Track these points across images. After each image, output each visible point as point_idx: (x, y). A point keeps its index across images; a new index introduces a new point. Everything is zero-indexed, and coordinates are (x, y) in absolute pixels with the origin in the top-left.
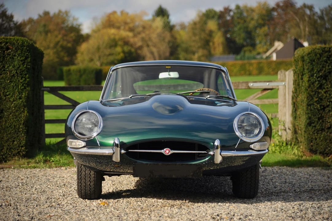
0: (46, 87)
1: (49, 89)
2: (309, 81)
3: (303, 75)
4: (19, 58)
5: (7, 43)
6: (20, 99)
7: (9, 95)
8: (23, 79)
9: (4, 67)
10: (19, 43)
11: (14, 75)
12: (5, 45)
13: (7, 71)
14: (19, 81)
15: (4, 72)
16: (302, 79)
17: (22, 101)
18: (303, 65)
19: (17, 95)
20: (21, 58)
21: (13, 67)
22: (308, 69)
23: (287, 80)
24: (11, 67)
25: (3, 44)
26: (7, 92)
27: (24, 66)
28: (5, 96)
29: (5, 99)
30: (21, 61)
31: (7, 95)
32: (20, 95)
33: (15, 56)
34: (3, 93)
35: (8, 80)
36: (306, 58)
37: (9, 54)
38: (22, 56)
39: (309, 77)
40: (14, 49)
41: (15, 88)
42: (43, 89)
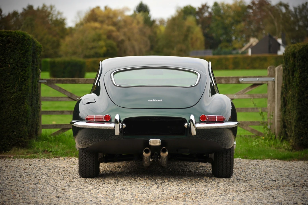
0: (42, 80)
1: (46, 81)
2: (300, 77)
3: (293, 71)
4: (19, 51)
5: (8, 36)
6: (20, 90)
7: (9, 87)
8: (24, 72)
9: (4, 59)
10: (20, 37)
11: (14, 68)
12: (6, 38)
13: (8, 63)
14: (19, 73)
15: (5, 64)
16: (293, 75)
17: (22, 93)
18: (294, 61)
19: (17, 87)
20: (21, 51)
21: (14, 60)
22: (299, 66)
23: (276, 76)
24: (11, 60)
25: (4, 37)
26: (8, 83)
27: (24, 59)
28: (5, 88)
29: (6, 90)
30: (22, 54)
31: (8, 87)
32: (20, 87)
33: (16, 49)
34: (4, 84)
35: (8, 72)
36: (297, 55)
37: (9, 48)
38: (23, 50)
39: (300, 73)
40: (15, 42)
41: (15, 80)
42: (40, 81)
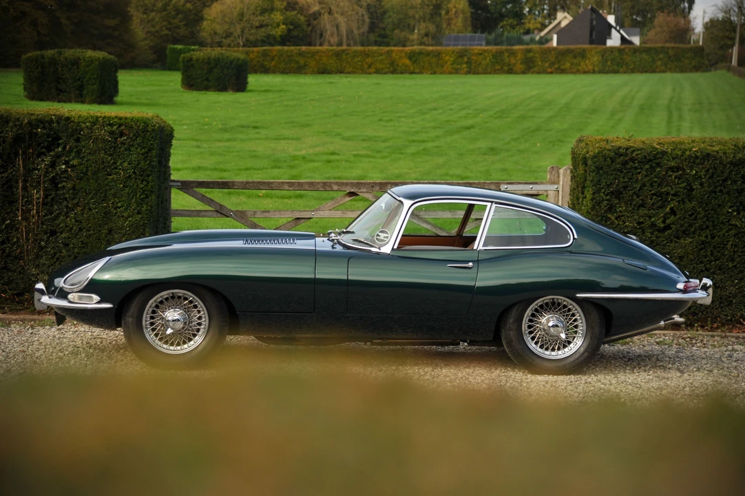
0: (174, 181)
1: (179, 184)
2: (592, 199)
3: (584, 187)
4: (139, 150)
5: (120, 125)
6: (139, 213)
7: (122, 207)
8: (145, 183)
9: (115, 163)
10: (139, 126)
11: (129, 176)
12: (117, 128)
13: (120, 169)
14: (138, 185)
15: (115, 170)
16: (583, 193)
17: (141, 218)
18: (586, 171)
19: (133, 207)
20: (141, 150)
21: (129, 164)
22: (592, 181)
23: (561, 183)
24: (125, 164)
25: (115, 127)
26: (120, 202)
27: (146, 162)
28: (115, 209)
29: (116, 213)
30: (143, 154)
31: (119, 208)
32: (139, 208)
33: (133, 145)
34: (113, 203)
35: (120, 184)
36: (589, 162)
37: (123, 144)
38: (144, 148)
39: (594, 194)
40: (131, 135)
41: (131, 196)
42: (171, 184)
